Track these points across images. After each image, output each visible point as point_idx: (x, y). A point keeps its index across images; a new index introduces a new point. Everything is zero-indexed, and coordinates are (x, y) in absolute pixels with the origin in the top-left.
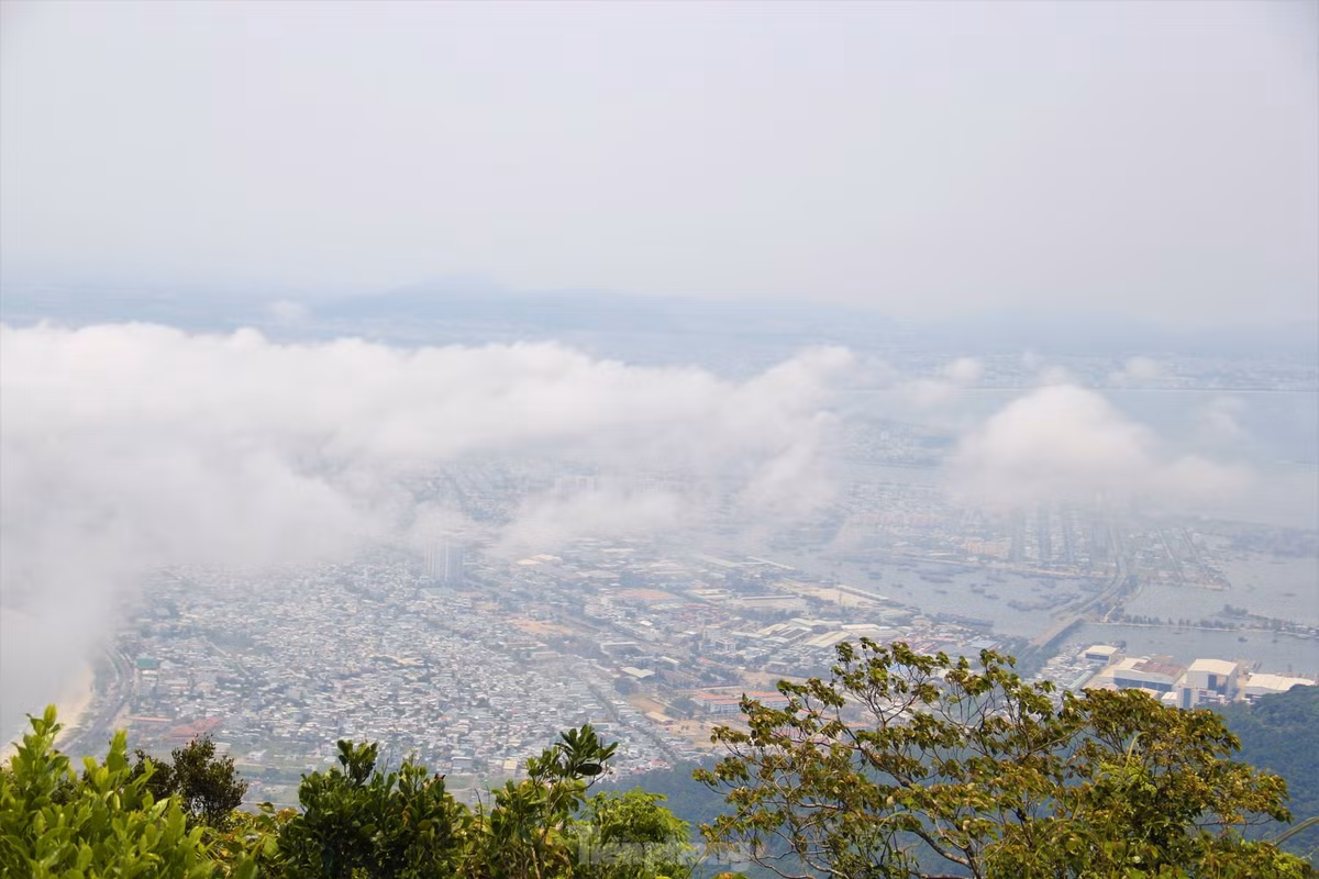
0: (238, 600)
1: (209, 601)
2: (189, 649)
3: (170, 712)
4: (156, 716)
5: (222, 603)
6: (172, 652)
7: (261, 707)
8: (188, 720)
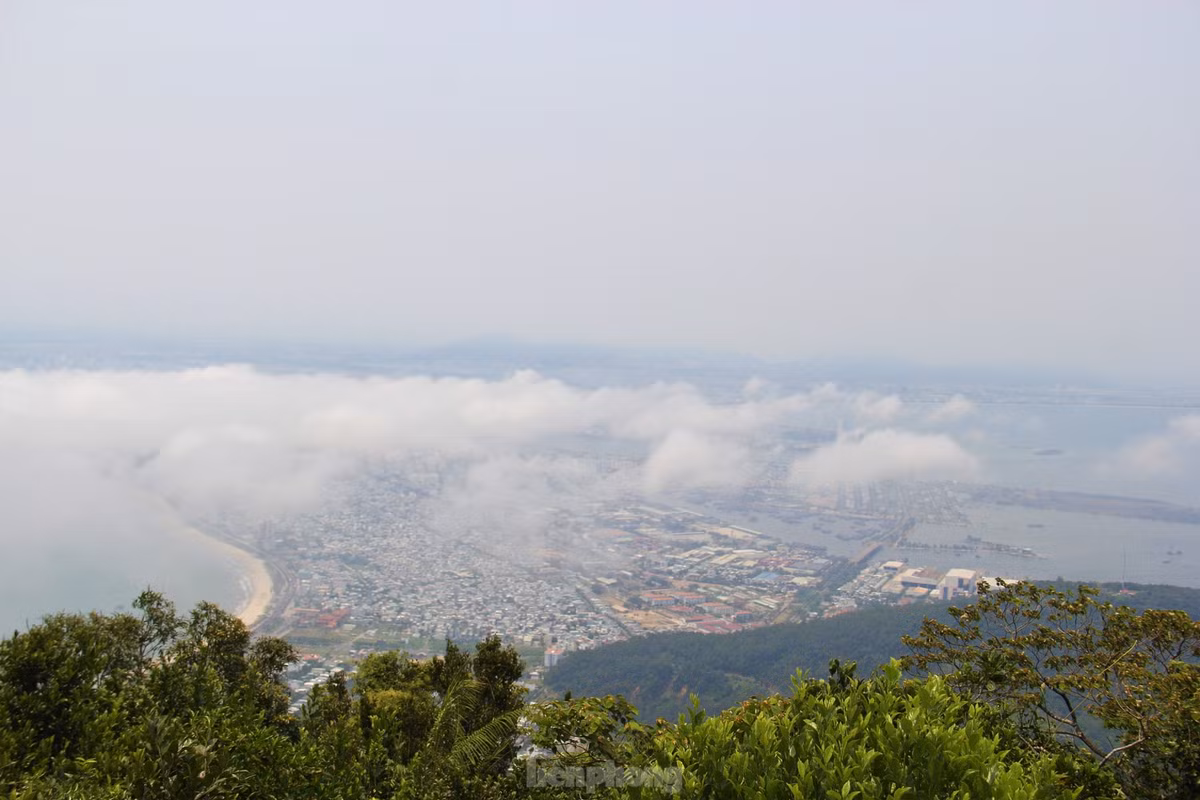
0: (358, 537)
1: (342, 537)
2: (329, 567)
3: (319, 606)
4: (309, 607)
5: (349, 538)
6: (319, 568)
7: (374, 603)
8: (329, 611)
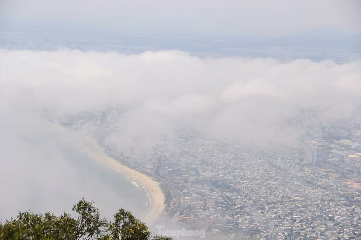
0: (224, 169)
1: (212, 169)
2: (204, 189)
3: (196, 215)
4: (190, 216)
5: (217, 170)
6: (197, 189)
7: (233, 215)
8: (203, 219)
